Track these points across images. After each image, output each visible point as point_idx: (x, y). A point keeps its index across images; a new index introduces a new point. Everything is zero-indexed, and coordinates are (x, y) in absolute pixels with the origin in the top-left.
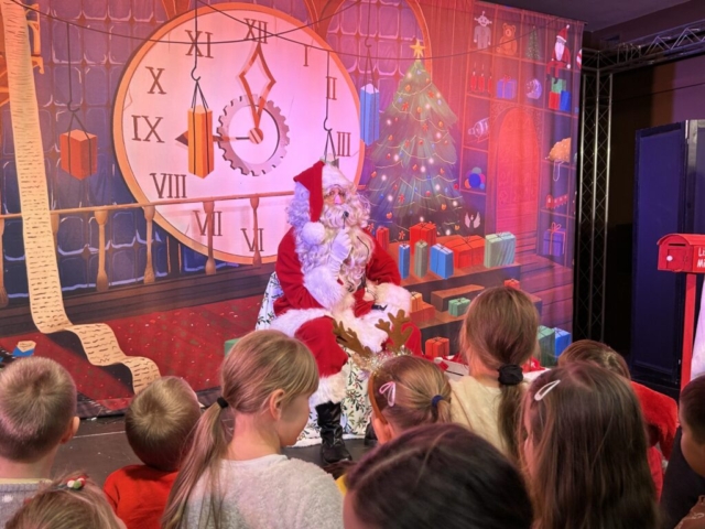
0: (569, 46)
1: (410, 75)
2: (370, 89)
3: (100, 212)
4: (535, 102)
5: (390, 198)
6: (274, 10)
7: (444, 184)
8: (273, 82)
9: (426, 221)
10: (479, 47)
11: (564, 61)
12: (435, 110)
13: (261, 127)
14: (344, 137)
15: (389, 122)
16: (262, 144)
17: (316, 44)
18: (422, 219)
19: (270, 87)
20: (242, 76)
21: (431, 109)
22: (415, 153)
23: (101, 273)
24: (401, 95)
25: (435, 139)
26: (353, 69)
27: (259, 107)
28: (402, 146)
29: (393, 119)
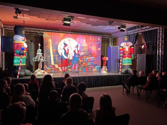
0: (100, 39)
1: (83, 43)
4: (96, 45)
6: (71, 38)
7: (87, 53)
8: (71, 44)
9: (85, 56)
10: (90, 40)
11: (99, 40)
12: (86, 46)
13: (70, 48)
17: (75, 41)
22: (84, 50)
23: (57, 60)
26: (78, 43)
29: (82, 47)
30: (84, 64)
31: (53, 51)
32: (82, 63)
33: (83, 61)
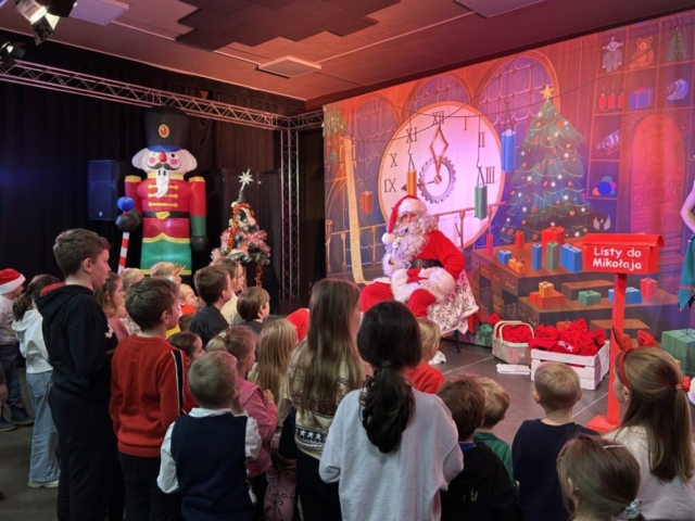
1: (540, 115)
2: (509, 133)
3: (374, 228)
4: (678, 103)
5: (524, 209)
6: (448, 102)
7: (571, 194)
8: (447, 145)
9: (557, 225)
10: (609, 70)
12: (563, 135)
13: (441, 174)
14: (490, 170)
15: (523, 153)
16: (441, 184)
17: (472, 114)
18: (553, 224)
19: (445, 149)
20: (431, 147)
21: (559, 136)
22: (546, 172)
23: (374, 258)
24: (533, 131)
25: (563, 159)
26: (496, 123)
27: (440, 162)
28: (534, 170)
29: (526, 151)
30: (541, 294)
31: (358, 204)
32: (528, 285)
33: (533, 273)
